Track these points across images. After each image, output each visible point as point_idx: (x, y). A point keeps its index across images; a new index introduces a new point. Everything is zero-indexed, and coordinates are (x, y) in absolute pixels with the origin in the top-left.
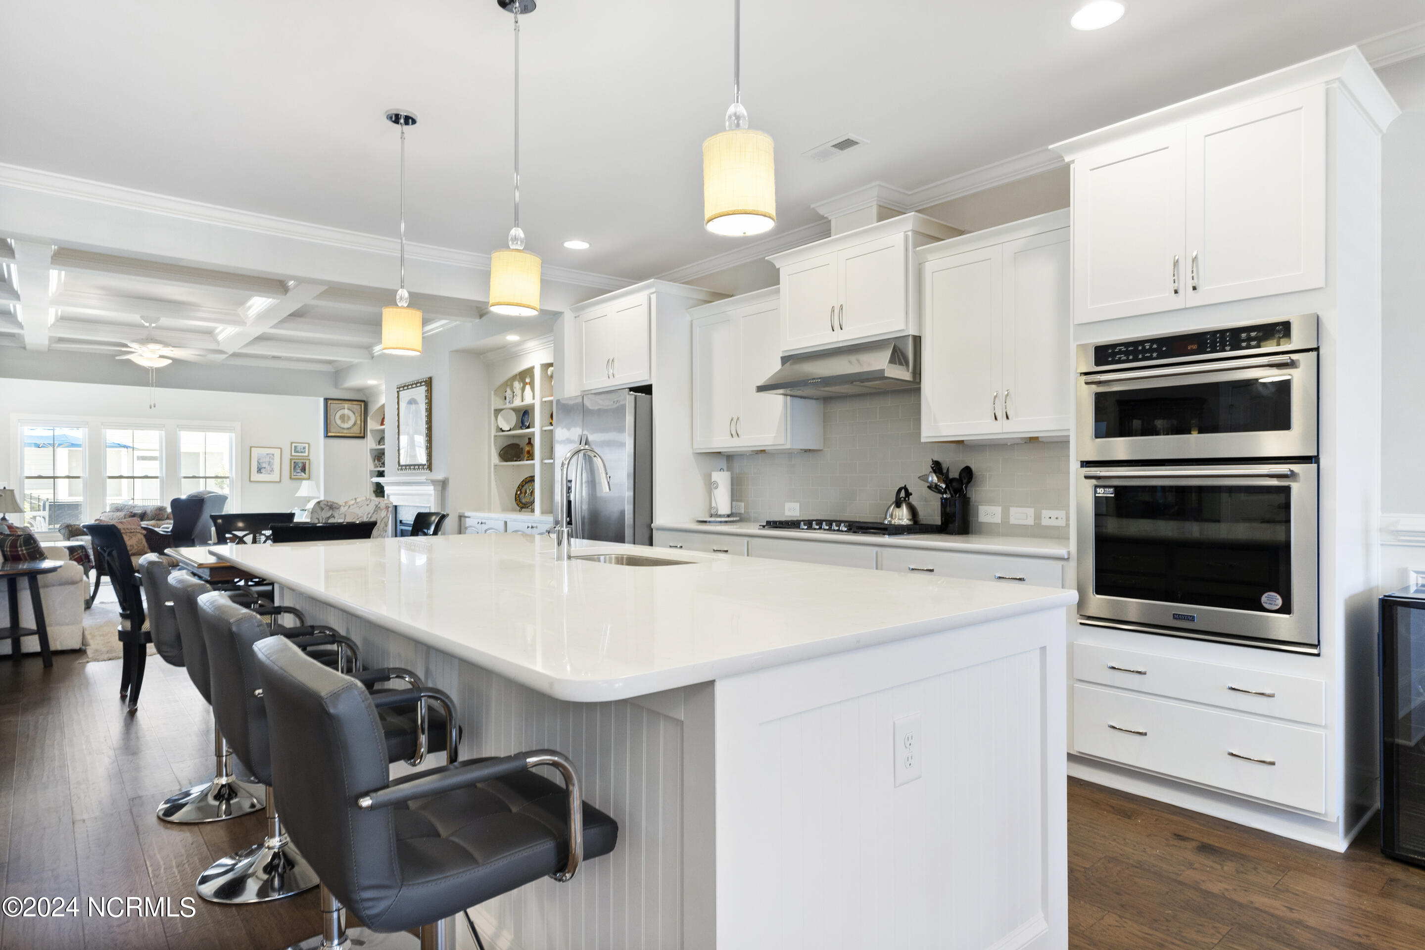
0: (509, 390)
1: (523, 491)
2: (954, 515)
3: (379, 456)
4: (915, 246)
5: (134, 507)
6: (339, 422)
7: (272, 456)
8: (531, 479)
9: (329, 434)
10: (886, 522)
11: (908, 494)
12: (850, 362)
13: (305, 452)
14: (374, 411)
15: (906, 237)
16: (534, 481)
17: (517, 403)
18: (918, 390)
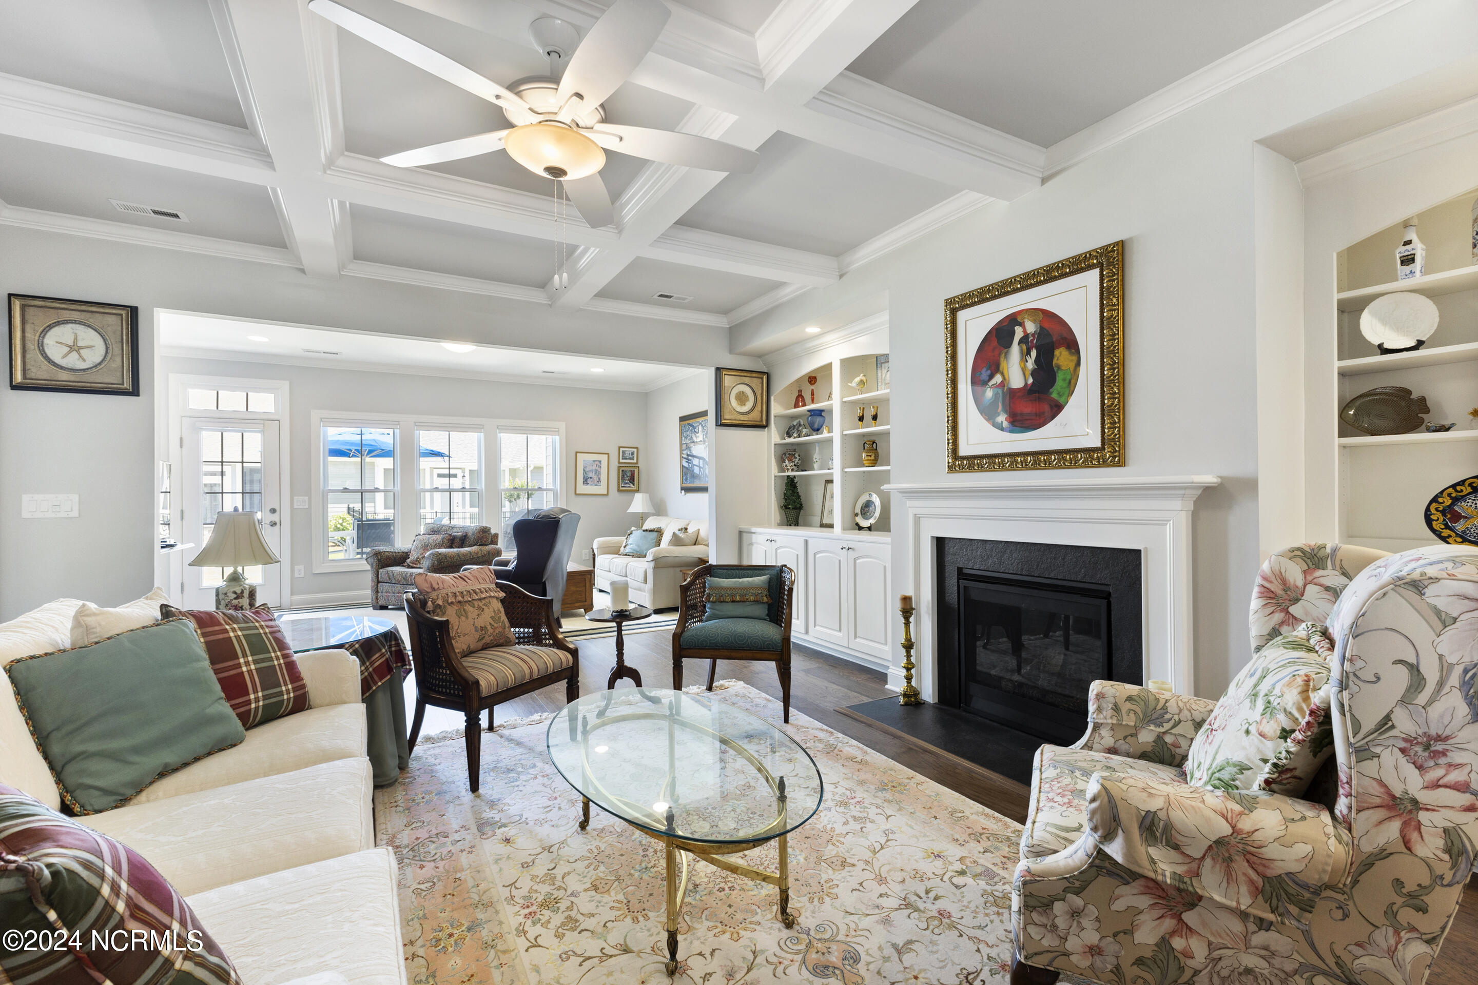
3: (795, 455)
5: (453, 528)
6: (734, 403)
7: (599, 464)
13: (633, 459)
14: (785, 386)
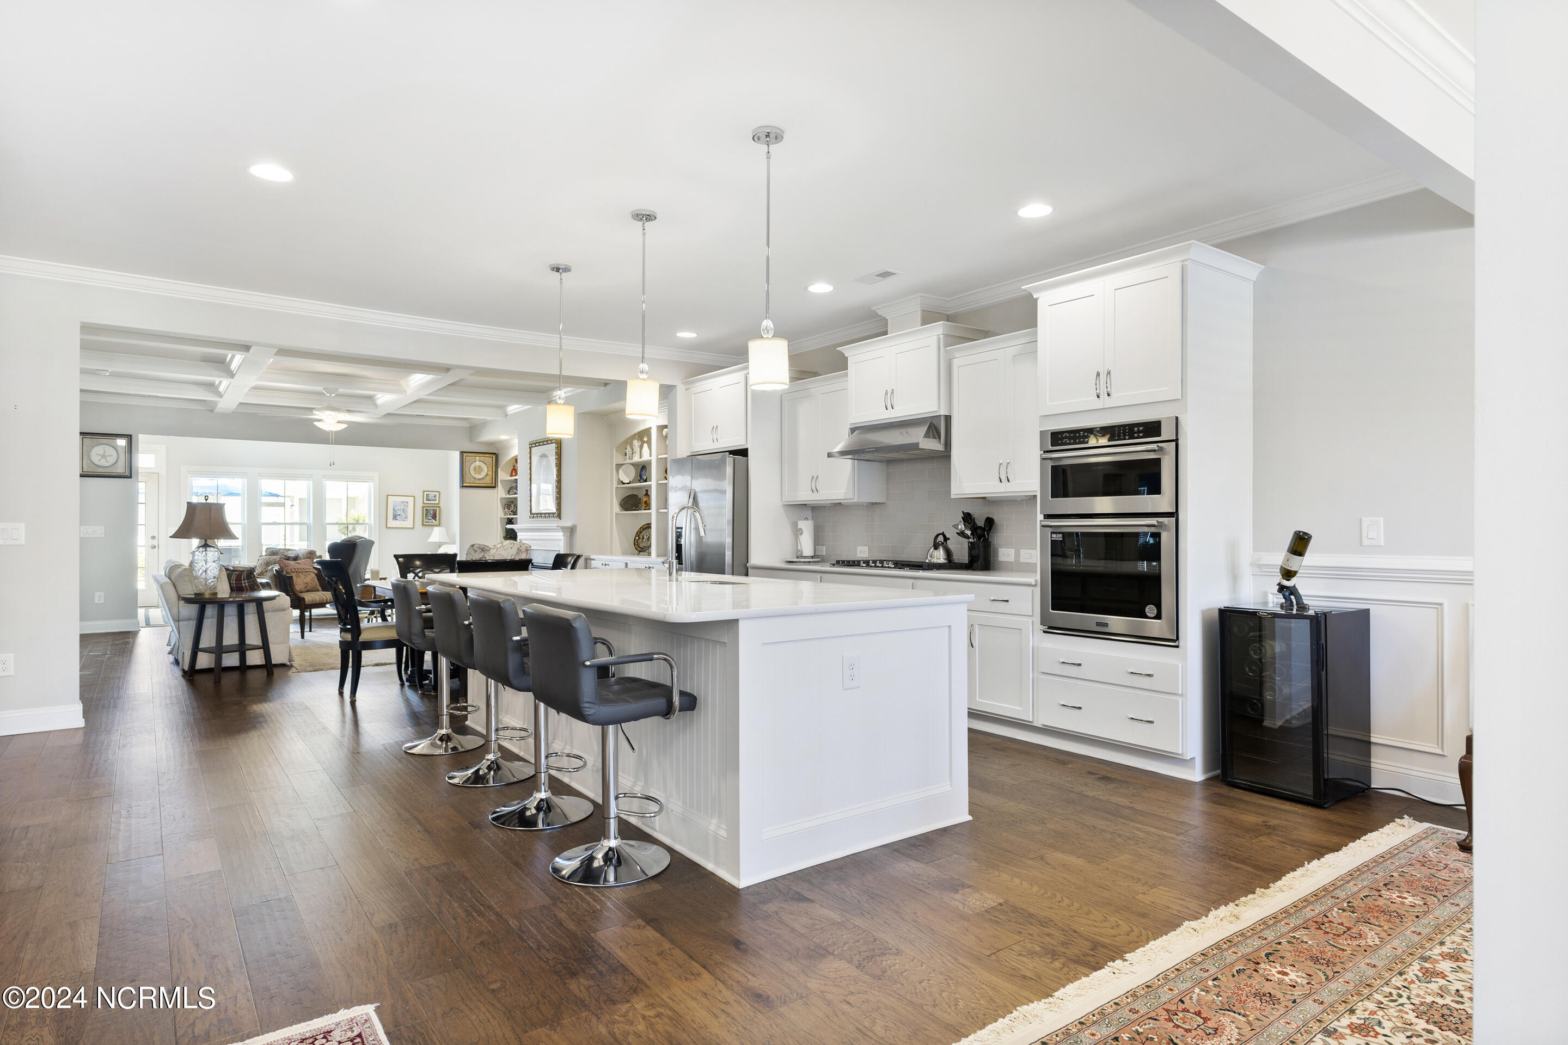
0: (628, 447)
1: (641, 537)
2: (978, 556)
3: (511, 505)
4: (946, 347)
5: (288, 551)
6: (472, 473)
7: (406, 504)
8: (648, 526)
9: (465, 485)
10: (927, 561)
11: (946, 539)
12: (901, 434)
13: (437, 500)
14: (506, 462)
15: (939, 339)
16: (651, 528)
17: (636, 459)
18: (950, 456)
